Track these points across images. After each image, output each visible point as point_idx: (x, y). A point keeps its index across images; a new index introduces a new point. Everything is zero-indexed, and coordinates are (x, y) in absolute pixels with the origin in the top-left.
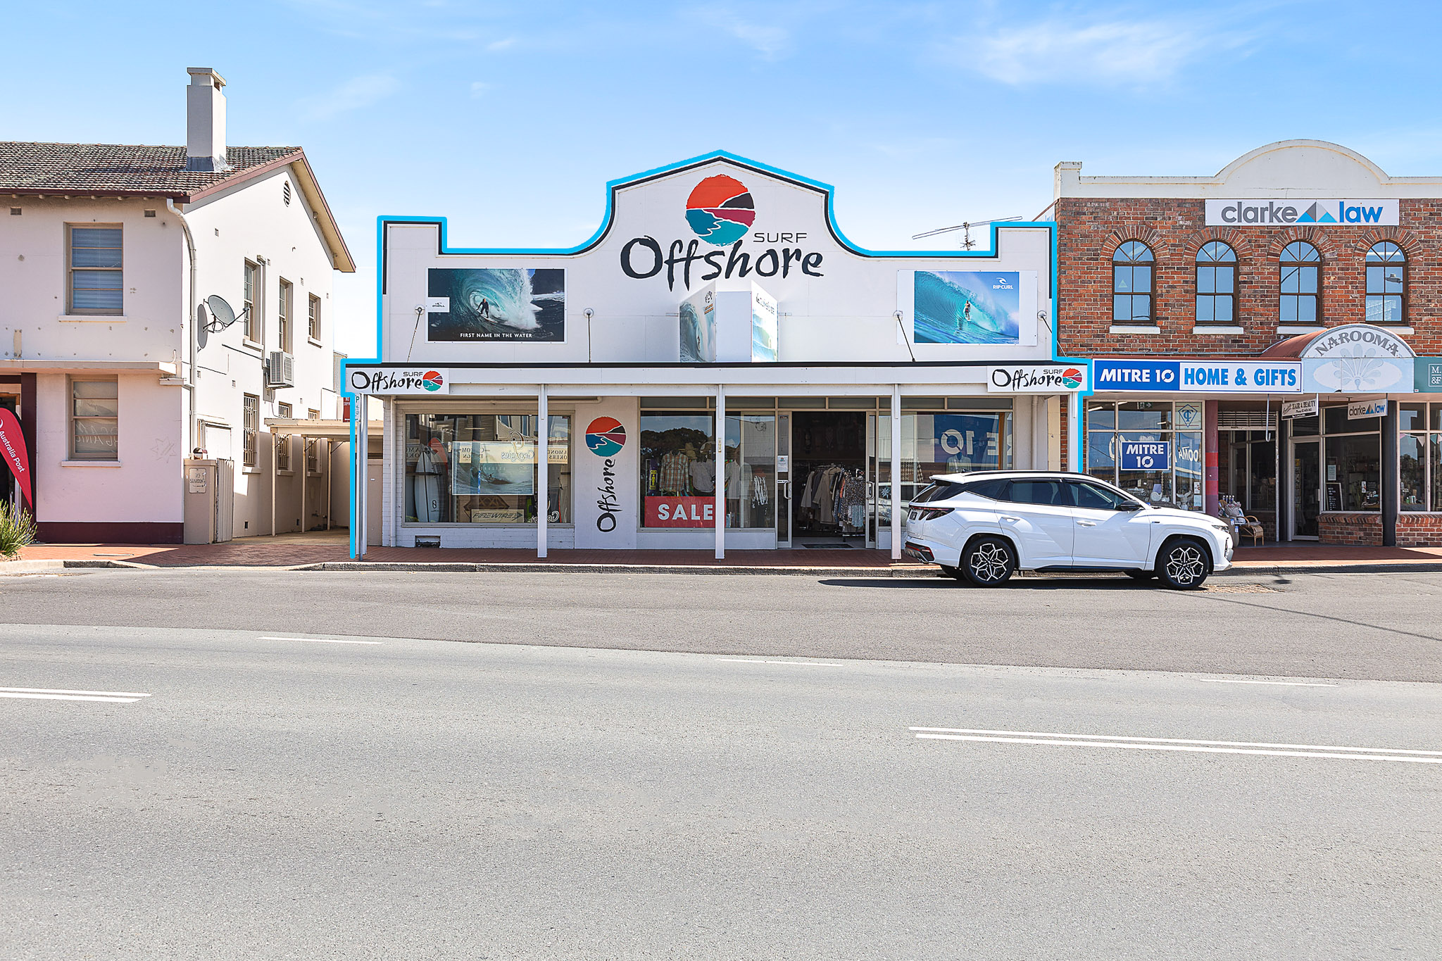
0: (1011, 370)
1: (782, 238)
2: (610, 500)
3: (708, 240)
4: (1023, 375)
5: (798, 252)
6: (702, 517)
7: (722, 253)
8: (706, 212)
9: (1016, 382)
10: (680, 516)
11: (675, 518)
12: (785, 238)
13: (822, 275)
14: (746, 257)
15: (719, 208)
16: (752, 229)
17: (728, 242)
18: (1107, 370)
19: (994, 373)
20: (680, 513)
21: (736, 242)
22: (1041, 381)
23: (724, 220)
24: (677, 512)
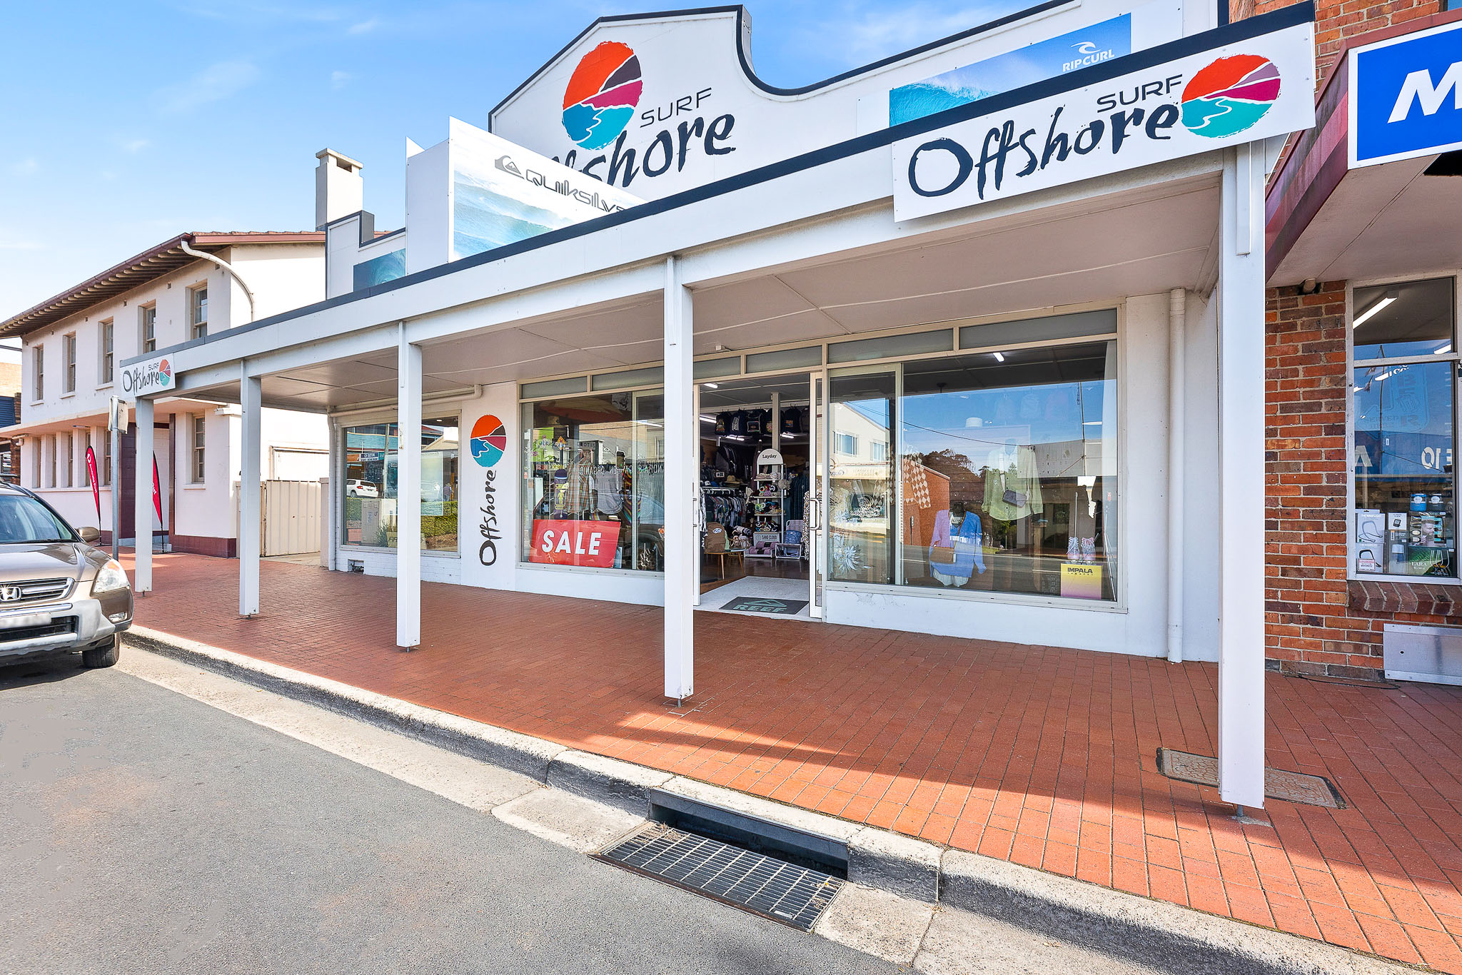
0: (970, 134)
1: (678, 108)
2: (491, 524)
3: (586, 146)
4: (1016, 139)
5: (699, 123)
6: (587, 550)
7: (602, 159)
8: (584, 106)
9: (991, 167)
10: (563, 548)
11: (558, 551)
12: (681, 108)
13: (734, 149)
14: (631, 154)
15: (599, 93)
16: (639, 109)
17: (608, 141)
18: (1425, 74)
19: (914, 160)
20: (564, 544)
21: (618, 136)
22: (1086, 141)
23: (605, 109)
24: (561, 542)
